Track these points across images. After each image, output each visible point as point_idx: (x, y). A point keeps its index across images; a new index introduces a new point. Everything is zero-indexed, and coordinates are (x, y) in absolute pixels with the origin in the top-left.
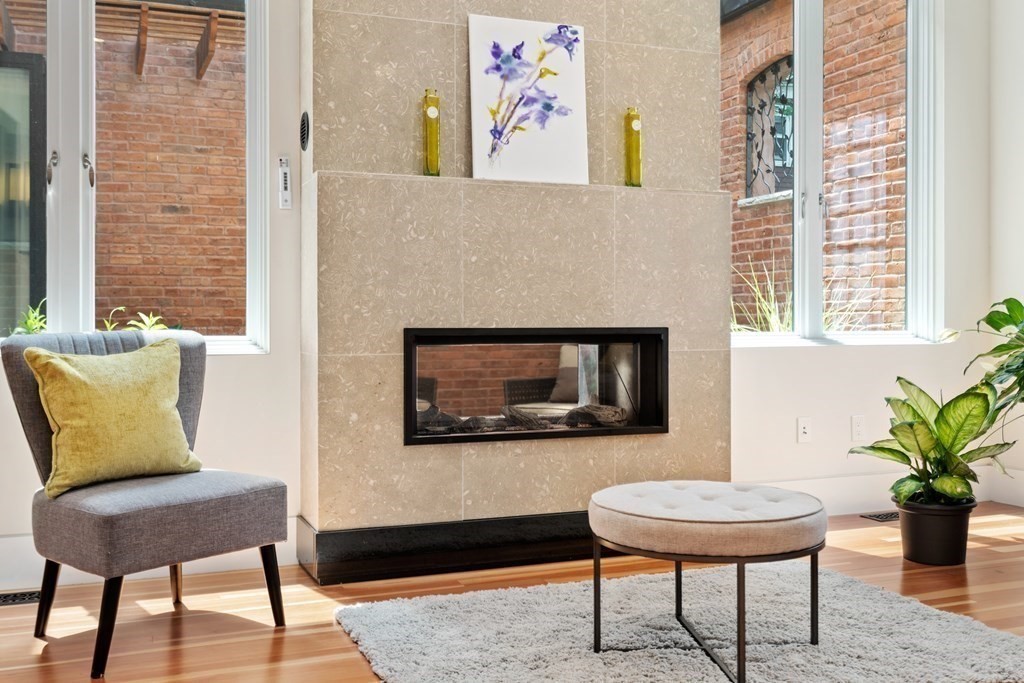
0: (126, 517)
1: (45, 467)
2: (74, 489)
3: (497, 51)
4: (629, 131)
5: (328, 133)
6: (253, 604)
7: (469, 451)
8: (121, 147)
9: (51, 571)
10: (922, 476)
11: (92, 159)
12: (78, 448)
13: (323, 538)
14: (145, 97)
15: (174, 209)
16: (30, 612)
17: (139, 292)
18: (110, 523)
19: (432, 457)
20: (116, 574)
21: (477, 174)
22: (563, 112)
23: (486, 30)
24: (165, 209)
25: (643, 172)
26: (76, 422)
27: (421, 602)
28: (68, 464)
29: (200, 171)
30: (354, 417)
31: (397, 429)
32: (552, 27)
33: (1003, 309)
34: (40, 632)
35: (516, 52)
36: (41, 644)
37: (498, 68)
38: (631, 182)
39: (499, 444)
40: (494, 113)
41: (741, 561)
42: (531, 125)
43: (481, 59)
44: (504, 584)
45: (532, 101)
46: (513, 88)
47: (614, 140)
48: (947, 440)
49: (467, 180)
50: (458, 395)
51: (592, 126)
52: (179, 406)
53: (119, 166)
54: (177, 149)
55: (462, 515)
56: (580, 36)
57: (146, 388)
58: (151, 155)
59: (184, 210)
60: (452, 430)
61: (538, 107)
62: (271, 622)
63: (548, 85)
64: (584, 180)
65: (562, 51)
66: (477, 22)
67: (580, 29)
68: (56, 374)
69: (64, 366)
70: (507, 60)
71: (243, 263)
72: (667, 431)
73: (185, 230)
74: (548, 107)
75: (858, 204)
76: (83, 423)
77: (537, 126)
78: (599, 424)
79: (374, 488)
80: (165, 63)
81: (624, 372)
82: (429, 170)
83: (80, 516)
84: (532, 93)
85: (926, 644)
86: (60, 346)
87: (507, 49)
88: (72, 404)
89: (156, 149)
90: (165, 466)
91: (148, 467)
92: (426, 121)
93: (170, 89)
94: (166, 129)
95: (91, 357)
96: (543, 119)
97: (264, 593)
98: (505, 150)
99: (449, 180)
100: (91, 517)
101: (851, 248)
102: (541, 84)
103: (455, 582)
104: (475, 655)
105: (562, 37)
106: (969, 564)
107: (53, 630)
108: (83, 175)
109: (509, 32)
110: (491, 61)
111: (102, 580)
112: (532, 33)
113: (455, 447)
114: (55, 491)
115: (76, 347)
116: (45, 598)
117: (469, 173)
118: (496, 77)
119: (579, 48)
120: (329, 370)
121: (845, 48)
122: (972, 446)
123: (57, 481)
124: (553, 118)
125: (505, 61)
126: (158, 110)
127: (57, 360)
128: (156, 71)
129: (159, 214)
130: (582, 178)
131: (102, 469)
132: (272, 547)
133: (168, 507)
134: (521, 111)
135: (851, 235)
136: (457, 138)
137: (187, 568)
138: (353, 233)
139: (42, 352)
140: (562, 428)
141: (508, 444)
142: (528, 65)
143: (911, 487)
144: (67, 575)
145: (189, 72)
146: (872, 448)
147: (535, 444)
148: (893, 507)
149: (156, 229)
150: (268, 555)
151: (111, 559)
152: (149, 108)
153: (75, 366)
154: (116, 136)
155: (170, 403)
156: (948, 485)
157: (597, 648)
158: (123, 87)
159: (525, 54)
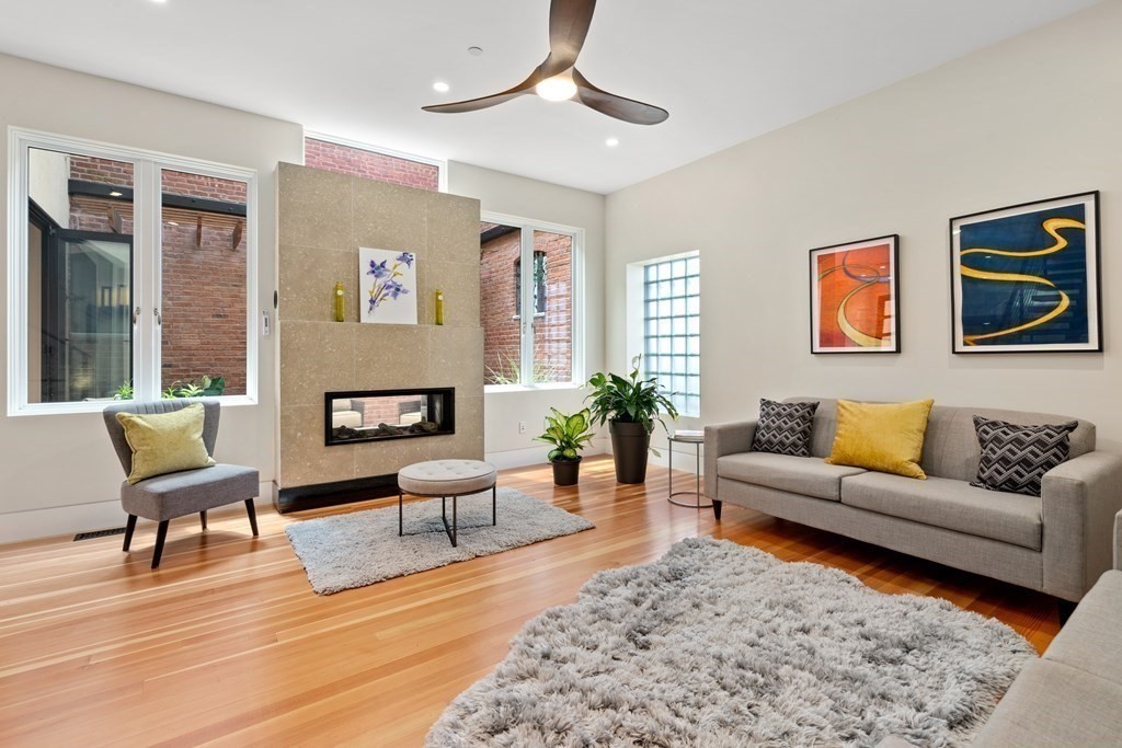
0: (170, 492)
1: (128, 468)
2: (143, 480)
3: (373, 264)
4: (437, 300)
5: (286, 302)
6: (241, 526)
7: (358, 448)
8: (189, 283)
9: (132, 520)
10: (561, 449)
11: (160, 311)
12: (146, 460)
13: (283, 492)
14: (203, 257)
15: (220, 316)
16: (121, 538)
17: (198, 360)
18: (162, 496)
19: (339, 451)
20: (165, 519)
21: (362, 321)
22: (405, 292)
23: (367, 255)
24: (213, 316)
25: (444, 318)
26: (145, 448)
27: (328, 519)
28: (140, 468)
29: (236, 296)
30: (299, 434)
31: (321, 439)
32: (400, 253)
33: (597, 377)
34: (126, 547)
35: (382, 265)
36: (126, 554)
37: (373, 272)
38: (439, 323)
39: (373, 443)
40: (371, 293)
41: (455, 496)
42: (390, 298)
43: (365, 267)
44: (370, 507)
45: (390, 287)
46: (381, 281)
47: (430, 304)
48: (570, 433)
49: (357, 324)
50: (378, 408)
51: (420, 297)
52: (203, 436)
53: (187, 293)
54: (221, 285)
55: (354, 476)
56: (414, 258)
57: (184, 430)
58: (206, 288)
59: (225, 316)
60: (351, 438)
61: (393, 290)
62: (251, 533)
63: (398, 280)
64: (416, 322)
65: (405, 264)
66: (363, 251)
67: (414, 255)
68: (134, 425)
69: (139, 421)
70: (378, 268)
71: (245, 359)
72: (453, 433)
73: (226, 327)
74: (398, 290)
75: (561, 322)
76: (149, 448)
77: (392, 298)
78: (424, 431)
79: (310, 467)
80: (215, 240)
81: (438, 406)
82: (338, 319)
83: (146, 494)
84: (390, 283)
85: (540, 522)
86: (138, 410)
87: (378, 263)
88: (143, 439)
89: (209, 284)
90: (194, 465)
91: (185, 467)
92: (337, 297)
93: (217, 253)
94: (215, 274)
95: (154, 415)
96: (395, 295)
97: (247, 520)
98: (376, 309)
99: (349, 324)
100: (152, 493)
101: (558, 341)
102: (394, 279)
103: (349, 508)
104: (345, 542)
105: (405, 258)
106: (579, 484)
107: (133, 547)
108: (154, 319)
109: (379, 255)
110: (370, 269)
111: (158, 523)
112: (390, 257)
113: (351, 446)
114: (133, 482)
115: (148, 410)
116: (129, 530)
117: (359, 320)
118: (372, 276)
119: (413, 263)
120: (286, 413)
121: (555, 252)
122: (580, 436)
123: (135, 476)
124: (401, 295)
125: (377, 269)
126: (210, 264)
127: (135, 418)
128: (209, 244)
129: (211, 319)
130: (414, 321)
131: (159, 469)
132: (251, 500)
133: (193, 486)
134: (384, 292)
135: (558, 335)
136: (354, 304)
137: (209, 511)
138: (299, 349)
139: (126, 414)
140: (407, 433)
141: (378, 443)
142: (388, 271)
143: (555, 453)
144: (140, 520)
145: (229, 244)
146: (543, 437)
147: (391, 442)
148: (548, 461)
149: (209, 327)
150: (250, 504)
151: (162, 513)
152: (205, 263)
153: (145, 420)
154: (184, 277)
155: (197, 436)
156: (569, 453)
157: (401, 534)
158: (189, 251)
159: (387, 266)
